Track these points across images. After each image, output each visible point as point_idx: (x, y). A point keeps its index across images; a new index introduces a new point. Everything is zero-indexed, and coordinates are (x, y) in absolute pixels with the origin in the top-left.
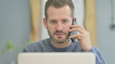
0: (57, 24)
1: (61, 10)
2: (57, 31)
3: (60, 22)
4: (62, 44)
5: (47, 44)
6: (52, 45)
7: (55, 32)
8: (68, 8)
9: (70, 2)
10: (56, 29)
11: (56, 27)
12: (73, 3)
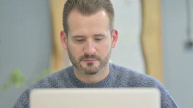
0: (85, 43)
1: (93, 18)
2: (87, 56)
3: (90, 40)
4: (93, 75)
5: (67, 77)
6: (77, 79)
7: (82, 56)
8: (103, 13)
9: (106, 3)
10: (85, 51)
11: (84, 49)
12: (112, 5)
